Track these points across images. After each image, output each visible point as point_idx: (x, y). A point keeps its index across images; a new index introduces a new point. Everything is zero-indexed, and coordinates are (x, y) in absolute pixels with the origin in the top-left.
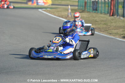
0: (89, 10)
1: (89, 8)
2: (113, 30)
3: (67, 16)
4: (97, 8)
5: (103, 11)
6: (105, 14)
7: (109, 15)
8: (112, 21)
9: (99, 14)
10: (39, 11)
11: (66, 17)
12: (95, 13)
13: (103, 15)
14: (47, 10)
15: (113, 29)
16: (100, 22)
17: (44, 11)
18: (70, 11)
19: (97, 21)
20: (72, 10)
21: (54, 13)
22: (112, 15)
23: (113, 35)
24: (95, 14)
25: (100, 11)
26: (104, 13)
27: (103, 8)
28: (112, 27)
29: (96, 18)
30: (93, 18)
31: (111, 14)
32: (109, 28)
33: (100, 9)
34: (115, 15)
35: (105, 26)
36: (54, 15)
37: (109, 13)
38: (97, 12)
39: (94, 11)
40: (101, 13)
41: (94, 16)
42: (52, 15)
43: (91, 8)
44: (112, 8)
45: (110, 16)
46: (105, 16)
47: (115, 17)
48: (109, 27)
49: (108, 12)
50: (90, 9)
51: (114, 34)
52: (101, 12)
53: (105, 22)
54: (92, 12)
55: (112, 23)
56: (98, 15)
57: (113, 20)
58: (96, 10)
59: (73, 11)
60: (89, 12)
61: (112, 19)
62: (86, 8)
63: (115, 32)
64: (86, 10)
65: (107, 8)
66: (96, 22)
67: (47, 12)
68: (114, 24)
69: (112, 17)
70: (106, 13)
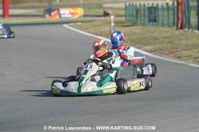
0: (143, 22)
1: (143, 18)
2: (184, 52)
3: (108, 33)
4: (156, 17)
5: (166, 22)
6: (170, 26)
7: (175, 27)
8: (181, 37)
9: (160, 26)
10: (64, 27)
11: (108, 35)
12: (153, 25)
13: (165, 29)
14: (78, 25)
15: (183, 50)
16: (162, 39)
17: (73, 26)
18: (113, 24)
19: (156, 39)
20: (116, 23)
21: (87, 29)
22: (181, 28)
23: (184, 60)
24: (153, 27)
25: (160, 23)
26: (168, 24)
27: (166, 18)
28: (182, 46)
29: (155, 34)
30: (151, 34)
31: (179, 26)
32: (176, 48)
33: (160, 18)
34: (185, 28)
35: (170, 45)
36: (89, 32)
37: (176, 24)
38: (156, 24)
39: (151, 23)
40: (163, 25)
41: (152, 30)
42: (86, 32)
43: (147, 18)
44: (180, 17)
45: (177, 29)
46: (169, 29)
47: (185, 31)
48: (177, 46)
49: (174, 23)
50: (144, 20)
51: (185, 58)
52: (163, 23)
53: (169, 39)
54: (149, 24)
55: (181, 39)
56: (158, 29)
57: (182, 35)
58: (155, 21)
59: (119, 24)
60: (144, 24)
61: (180, 34)
62: (139, 18)
63: (187, 55)
64: (139, 21)
65: (171, 17)
66: (156, 41)
67: (76, 28)
68: (184, 42)
69: (181, 31)
70: (171, 24)
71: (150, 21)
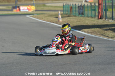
4: (83, 12)
7: (97, 18)
10: (27, 17)
11: (57, 22)
17: (32, 17)
22: (100, 18)
25: (86, 15)
26: (91, 16)
33: (86, 12)
34: (103, 18)
36: (44, 20)
38: (83, 16)
42: (41, 20)
43: (77, 12)
44: (100, 12)
49: (95, 15)
60: (75, 16)
64: (72, 14)
71: (79, 14)
